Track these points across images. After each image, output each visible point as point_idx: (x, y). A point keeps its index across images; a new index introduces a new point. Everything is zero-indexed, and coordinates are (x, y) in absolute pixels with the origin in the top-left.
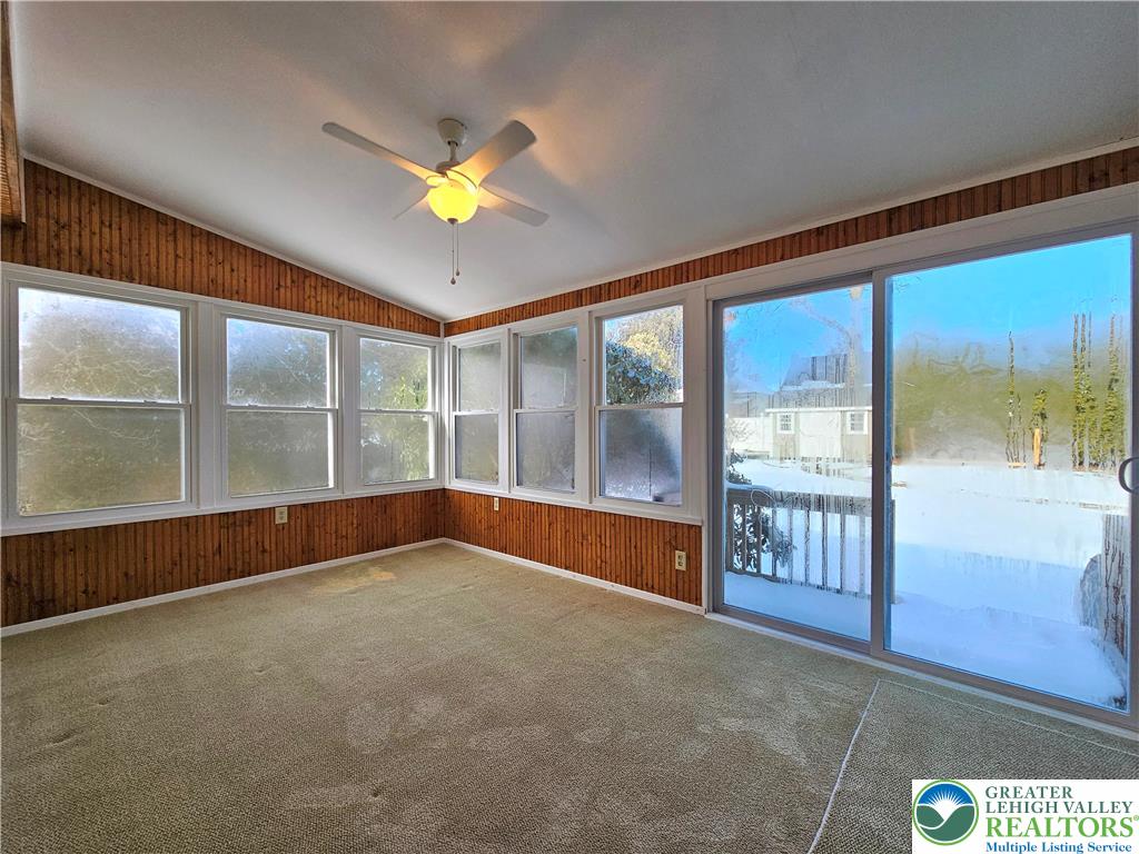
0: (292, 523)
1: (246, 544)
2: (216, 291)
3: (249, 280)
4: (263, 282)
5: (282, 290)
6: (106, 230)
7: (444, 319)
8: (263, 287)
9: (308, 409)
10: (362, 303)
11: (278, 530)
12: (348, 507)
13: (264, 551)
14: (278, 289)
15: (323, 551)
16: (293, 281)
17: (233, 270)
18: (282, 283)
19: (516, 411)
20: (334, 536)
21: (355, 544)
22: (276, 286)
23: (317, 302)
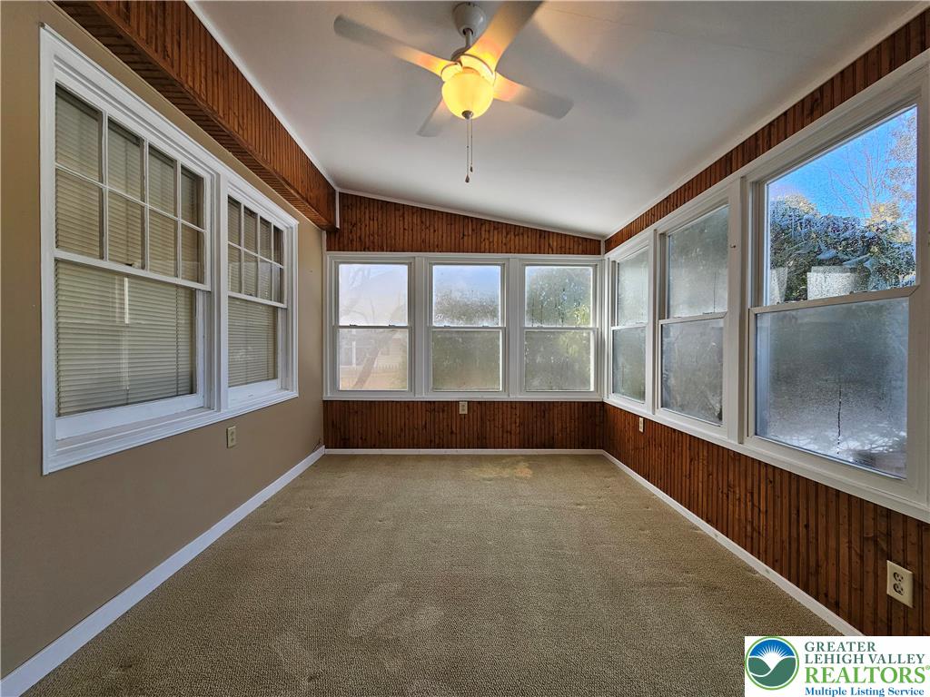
0: (471, 415)
1: (441, 426)
2: (425, 248)
3: (445, 235)
4: (453, 234)
5: (466, 238)
6: (371, 222)
7: (604, 237)
8: (453, 238)
9: (484, 327)
10: (525, 237)
11: (461, 419)
12: (512, 408)
13: (452, 433)
14: (463, 238)
15: (492, 440)
16: (473, 230)
17: (435, 231)
18: (466, 233)
19: (662, 322)
20: (501, 430)
21: (517, 440)
22: (461, 236)
23: (490, 243)
